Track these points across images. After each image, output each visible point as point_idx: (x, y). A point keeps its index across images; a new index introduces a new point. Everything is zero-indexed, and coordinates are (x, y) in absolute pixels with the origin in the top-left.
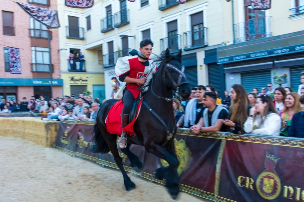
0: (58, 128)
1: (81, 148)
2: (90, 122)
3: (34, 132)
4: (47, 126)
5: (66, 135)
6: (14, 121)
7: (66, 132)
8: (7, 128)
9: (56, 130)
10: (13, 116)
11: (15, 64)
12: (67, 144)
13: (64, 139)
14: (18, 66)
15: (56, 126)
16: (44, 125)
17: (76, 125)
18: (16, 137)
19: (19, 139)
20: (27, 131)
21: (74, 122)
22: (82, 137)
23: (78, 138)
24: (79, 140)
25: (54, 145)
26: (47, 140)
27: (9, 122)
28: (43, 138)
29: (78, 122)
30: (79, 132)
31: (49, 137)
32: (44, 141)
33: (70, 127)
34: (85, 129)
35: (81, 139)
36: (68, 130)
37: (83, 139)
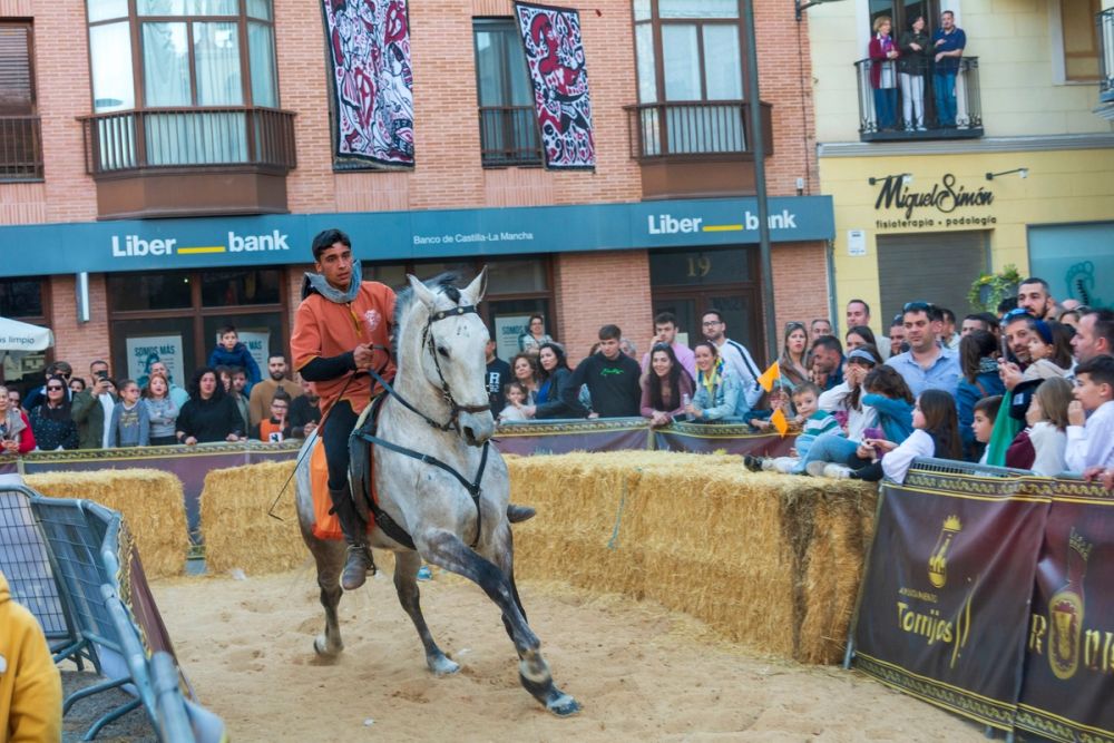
0: (869, 526)
1: (1062, 681)
3: (707, 555)
4: (797, 511)
5: (937, 579)
6: (572, 480)
7: (938, 561)
9: (855, 540)
10: (563, 445)
11: (571, 111)
12: (944, 648)
13: (918, 607)
14: (588, 121)
15: (856, 515)
16: (774, 505)
17: (1013, 509)
18: (586, 581)
19: (608, 598)
20: (656, 544)
21: (997, 485)
22: (1070, 600)
23: (1040, 601)
24: (1043, 619)
25: (850, 646)
26: (794, 607)
27: (539, 488)
28: (772, 592)
29: (1033, 485)
30: (1041, 558)
31: (811, 588)
32: (777, 617)
33: (963, 521)
34: (1087, 540)
35: (1058, 614)
36: (950, 546)
37: (1080, 615)
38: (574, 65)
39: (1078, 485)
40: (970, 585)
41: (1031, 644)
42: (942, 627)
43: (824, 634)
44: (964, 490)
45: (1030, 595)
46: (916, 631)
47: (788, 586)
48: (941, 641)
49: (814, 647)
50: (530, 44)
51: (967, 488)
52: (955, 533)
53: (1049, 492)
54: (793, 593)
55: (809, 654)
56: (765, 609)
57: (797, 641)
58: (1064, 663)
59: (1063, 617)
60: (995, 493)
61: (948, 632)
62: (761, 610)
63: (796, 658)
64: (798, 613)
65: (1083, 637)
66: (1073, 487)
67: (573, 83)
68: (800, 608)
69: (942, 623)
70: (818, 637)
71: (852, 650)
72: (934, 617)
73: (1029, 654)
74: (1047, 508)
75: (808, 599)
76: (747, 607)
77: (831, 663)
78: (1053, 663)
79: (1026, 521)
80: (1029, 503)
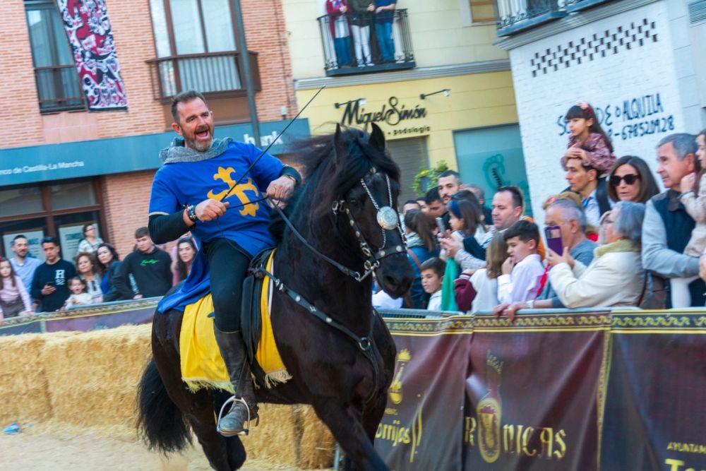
1: (490, 464)
2: (531, 316)
5: (396, 398)
7: (396, 383)
8: (94, 385)
10: (113, 321)
11: (104, 66)
12: (406, 448)
17: (447, 340)
21: (434, 324)
22: (490, 404)
23: (470, 407)
24: (473, 420)
25: (338, 452)
26: (295, 428)
27: (97, 355)
28: (277, 418)
29: (458, 322)
30: (468, 375)
31: (305, 413)
32: (283, 437)
33: (412, 353)
34: (500, 359)
35: (484, 415)
36: (404, 372)
37: (498, 414)
38: (102, 32)
39: (491, 319)
40: (420, 399)
41: (466, 440)
42: (403, 433)
43: (318, 446)
44: (410, 330)
45: (463, 403)
46: (384, 437)
47: (289, 412)
48: (402, 442)
49: (312, 456)
50: (67, 17)
51: (413, 328)
52: (406, 363)
53: (470, 326)
54: (292, 418)
55: (308, 462)
56: (273, 431)
57: (298, 453)
58: (491, 451)
59: (487, 417)
60: (433, 331)
61: (406, 435)
62: (270, 432)
63: (299, 466)
64: (297, 432)
65: (502, 430)
66: (487, 321)
67: (102, 45)
68: (298, 429)
69: (402, 429)
70: (314, 449)
71: (340, 457)
72: (396, 425)
73: (466, 446)
74: (470, 338)
75: (304, 421)
76: (260, 431)
77: (325, 467)
78: (483, 452)
79: (457, 348)
80: (457, 335)
